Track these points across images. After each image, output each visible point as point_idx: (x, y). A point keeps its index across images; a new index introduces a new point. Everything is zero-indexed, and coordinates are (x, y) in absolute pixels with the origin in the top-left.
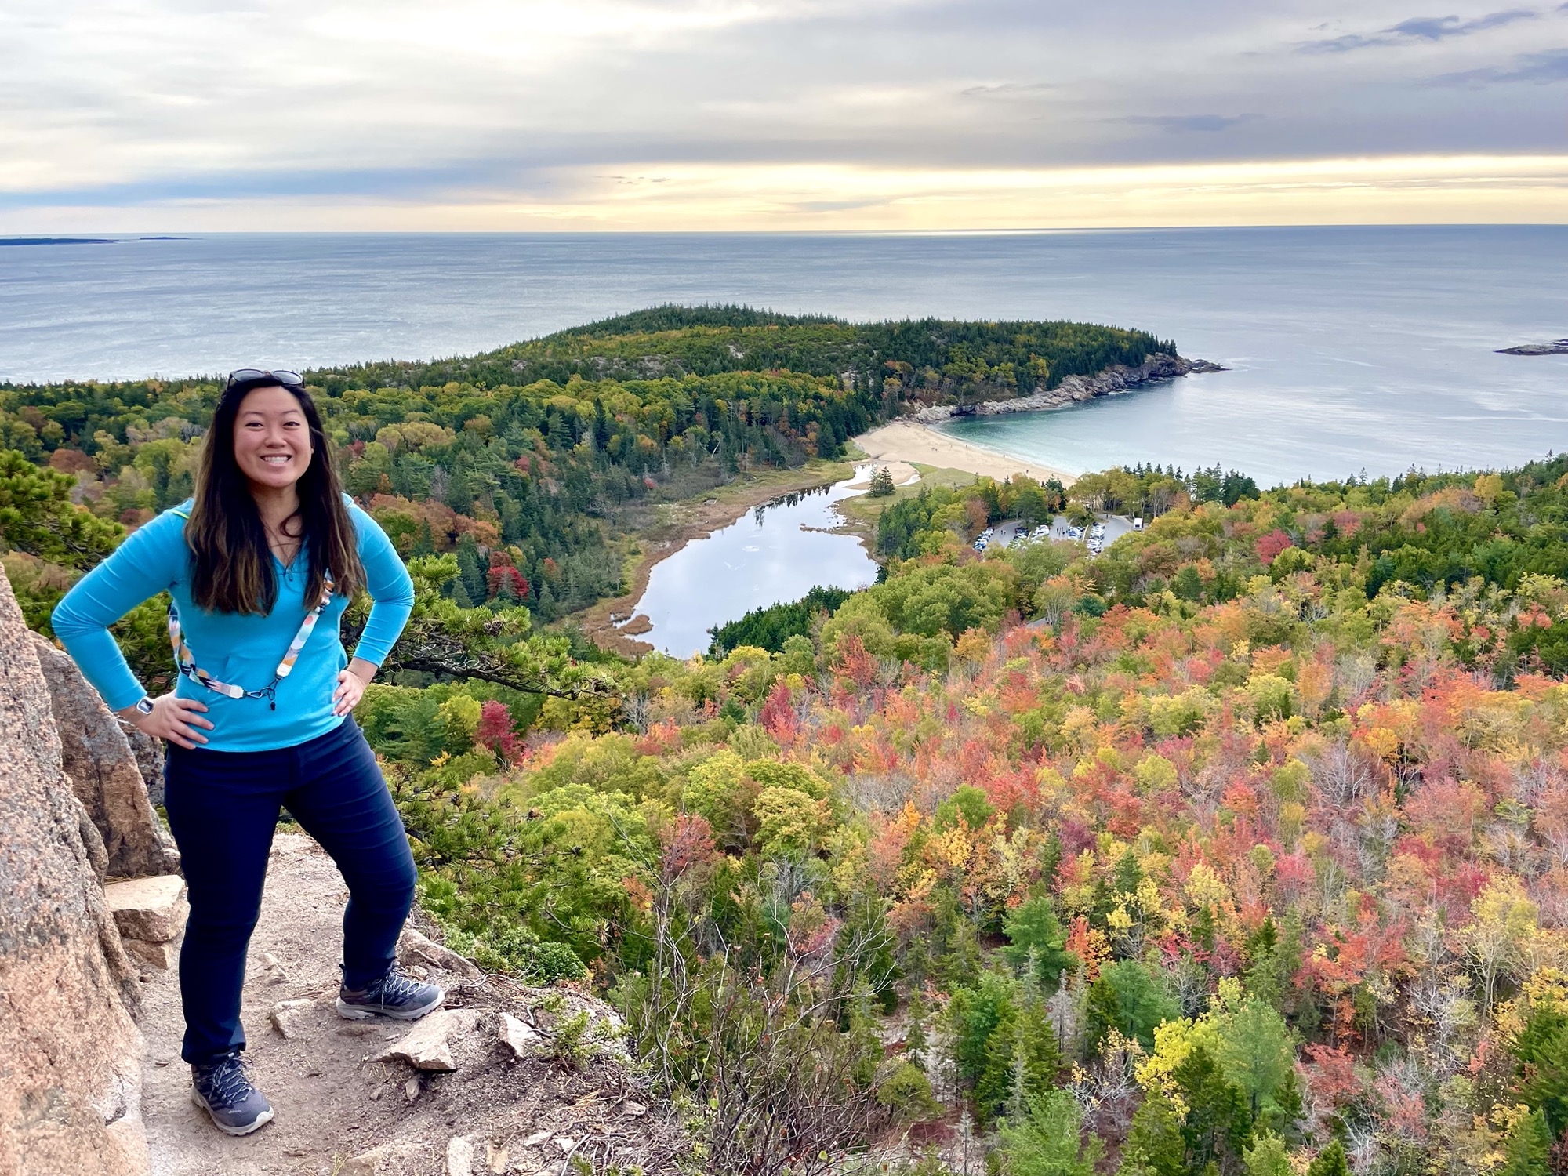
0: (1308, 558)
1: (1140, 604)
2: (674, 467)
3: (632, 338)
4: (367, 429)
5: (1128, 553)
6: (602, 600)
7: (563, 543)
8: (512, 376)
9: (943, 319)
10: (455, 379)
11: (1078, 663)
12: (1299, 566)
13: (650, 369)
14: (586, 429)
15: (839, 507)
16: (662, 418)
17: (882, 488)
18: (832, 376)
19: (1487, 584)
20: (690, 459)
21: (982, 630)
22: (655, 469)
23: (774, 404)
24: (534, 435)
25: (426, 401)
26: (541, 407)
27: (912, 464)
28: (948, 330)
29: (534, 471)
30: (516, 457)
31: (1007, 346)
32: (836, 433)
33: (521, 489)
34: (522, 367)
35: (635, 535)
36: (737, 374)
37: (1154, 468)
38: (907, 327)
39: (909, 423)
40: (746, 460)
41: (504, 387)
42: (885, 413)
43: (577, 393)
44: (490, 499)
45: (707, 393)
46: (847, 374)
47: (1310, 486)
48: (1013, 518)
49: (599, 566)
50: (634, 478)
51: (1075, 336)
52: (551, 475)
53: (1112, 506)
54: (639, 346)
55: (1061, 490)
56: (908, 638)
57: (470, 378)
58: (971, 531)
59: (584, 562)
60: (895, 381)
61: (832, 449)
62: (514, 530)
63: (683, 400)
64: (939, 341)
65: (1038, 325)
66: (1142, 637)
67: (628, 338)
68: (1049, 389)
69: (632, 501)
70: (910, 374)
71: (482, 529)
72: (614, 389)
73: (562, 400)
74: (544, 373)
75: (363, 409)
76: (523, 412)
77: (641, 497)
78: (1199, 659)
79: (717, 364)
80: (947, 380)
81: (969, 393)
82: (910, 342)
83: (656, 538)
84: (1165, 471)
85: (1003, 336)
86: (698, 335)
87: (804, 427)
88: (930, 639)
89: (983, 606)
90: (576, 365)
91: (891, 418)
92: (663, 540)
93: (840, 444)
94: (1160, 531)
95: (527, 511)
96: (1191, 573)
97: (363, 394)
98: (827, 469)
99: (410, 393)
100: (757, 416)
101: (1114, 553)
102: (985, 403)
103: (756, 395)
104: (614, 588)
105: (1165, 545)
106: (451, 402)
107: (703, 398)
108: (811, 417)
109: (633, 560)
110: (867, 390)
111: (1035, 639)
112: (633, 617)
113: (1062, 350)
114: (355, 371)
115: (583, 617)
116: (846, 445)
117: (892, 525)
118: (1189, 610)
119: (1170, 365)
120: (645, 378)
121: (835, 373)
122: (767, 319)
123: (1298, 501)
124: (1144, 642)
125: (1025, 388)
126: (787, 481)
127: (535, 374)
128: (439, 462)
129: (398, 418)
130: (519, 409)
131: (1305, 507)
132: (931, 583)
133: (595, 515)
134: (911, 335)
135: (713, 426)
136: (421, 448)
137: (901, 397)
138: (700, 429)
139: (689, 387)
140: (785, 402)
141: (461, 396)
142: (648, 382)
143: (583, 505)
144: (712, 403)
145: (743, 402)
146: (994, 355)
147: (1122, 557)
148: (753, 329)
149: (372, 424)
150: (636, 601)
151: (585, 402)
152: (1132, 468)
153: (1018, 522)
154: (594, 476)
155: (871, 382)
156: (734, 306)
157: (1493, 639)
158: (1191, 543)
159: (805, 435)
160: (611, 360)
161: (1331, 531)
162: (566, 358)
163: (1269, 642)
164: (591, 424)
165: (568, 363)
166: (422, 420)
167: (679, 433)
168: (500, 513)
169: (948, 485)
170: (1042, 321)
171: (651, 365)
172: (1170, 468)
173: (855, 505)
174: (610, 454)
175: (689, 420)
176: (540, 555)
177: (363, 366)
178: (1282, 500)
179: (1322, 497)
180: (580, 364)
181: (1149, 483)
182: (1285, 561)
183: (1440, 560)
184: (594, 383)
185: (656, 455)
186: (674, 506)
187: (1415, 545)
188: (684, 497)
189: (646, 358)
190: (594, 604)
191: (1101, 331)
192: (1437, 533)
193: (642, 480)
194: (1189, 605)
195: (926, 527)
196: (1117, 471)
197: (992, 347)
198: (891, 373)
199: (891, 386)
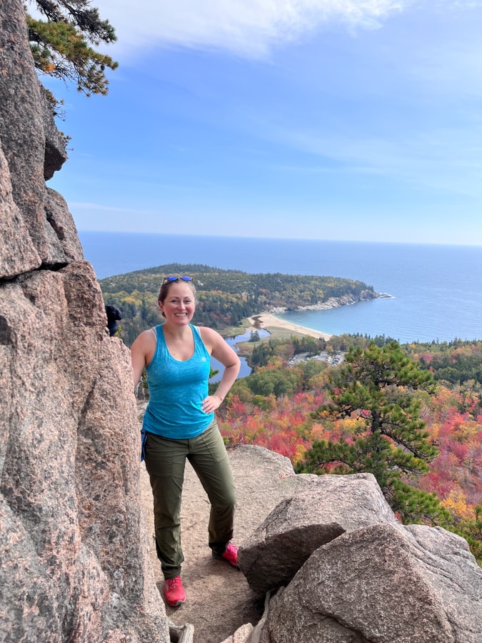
3: (159, 276)
8: (110, 289)
14: (138, 311)
15: (238, 345)
17: (255, 338)
21: (286, 395)
23: (214, 304)
26: (120, 301)
28: (285, 278)
31: (307, 285)
32: (238, 316)
34: (114, 286)
36: (200, 291)
37: (360, 334)
38: (268, 276)
39: (268, 313)
41: (107, 294)
42: (259, 309)
43: (136, 297)
46: (243, 294)
48: (305, 352)
51: (334, 282)
53: (343, 348)
55: (324, 341)
56: (258, 396)
58: (288, 356)
60: (263, 297)
61: (236, 322)
64: (281, 282)
65: (320, 277)
67: (157, 275)
68: (324, 302)
70: (269, 294)
72: (151, 296)
73: (129, 299)
74: (123, 288)
80: (284, 297)
81: (292, 303)
82: (269, 282)
84: (364, 336)
85: (306, 281)
87: (226, 314)
88: (266, 397)
89: (288, 385)
90: (136, 286)
91: (261, 310)
98: (234, 330)
100: (208, 308)
102: (298, 307)
103: (207, 300)
108: (228, 310)
110: (251, 300)
111: (306, 398)
113: (329, 287)
116: (242, 321)
117: (257, 353)
119: (371, 295)
121: (239, 293)
122: (214, 270)
123: (412, 349)
125: (314, 301)
127: (120, 288)
131: (415, 351)
132: (268, 376)
134: (270, 279)
137: (265, 303)
140: (219, 303)
145: (201, 303)
146: (302, 288)
148: (208, 274)
151: (138, 301)
152: (352, 334)
153: (306, 354)
155: (253, 297)
156: (201, 265)
159: (226, 317)
160: (150, 285)
161: (422, 361)
162: (132, 283)
164: (140, 309)
165: (133, 285)
169: (280, 338)
170: (322, 276)
173: (243, 344)
174: (147, 321)
178: (407, 349)
181: (358, 340)
183: (459, 373)
184: (142, 293)
187: (452, 367)
191: (345, 281)
192: (459, 363)
195: (270, 354)
196: (346, 335)
197: (302, 286)
198: (262, 294)
199: (261, 298)
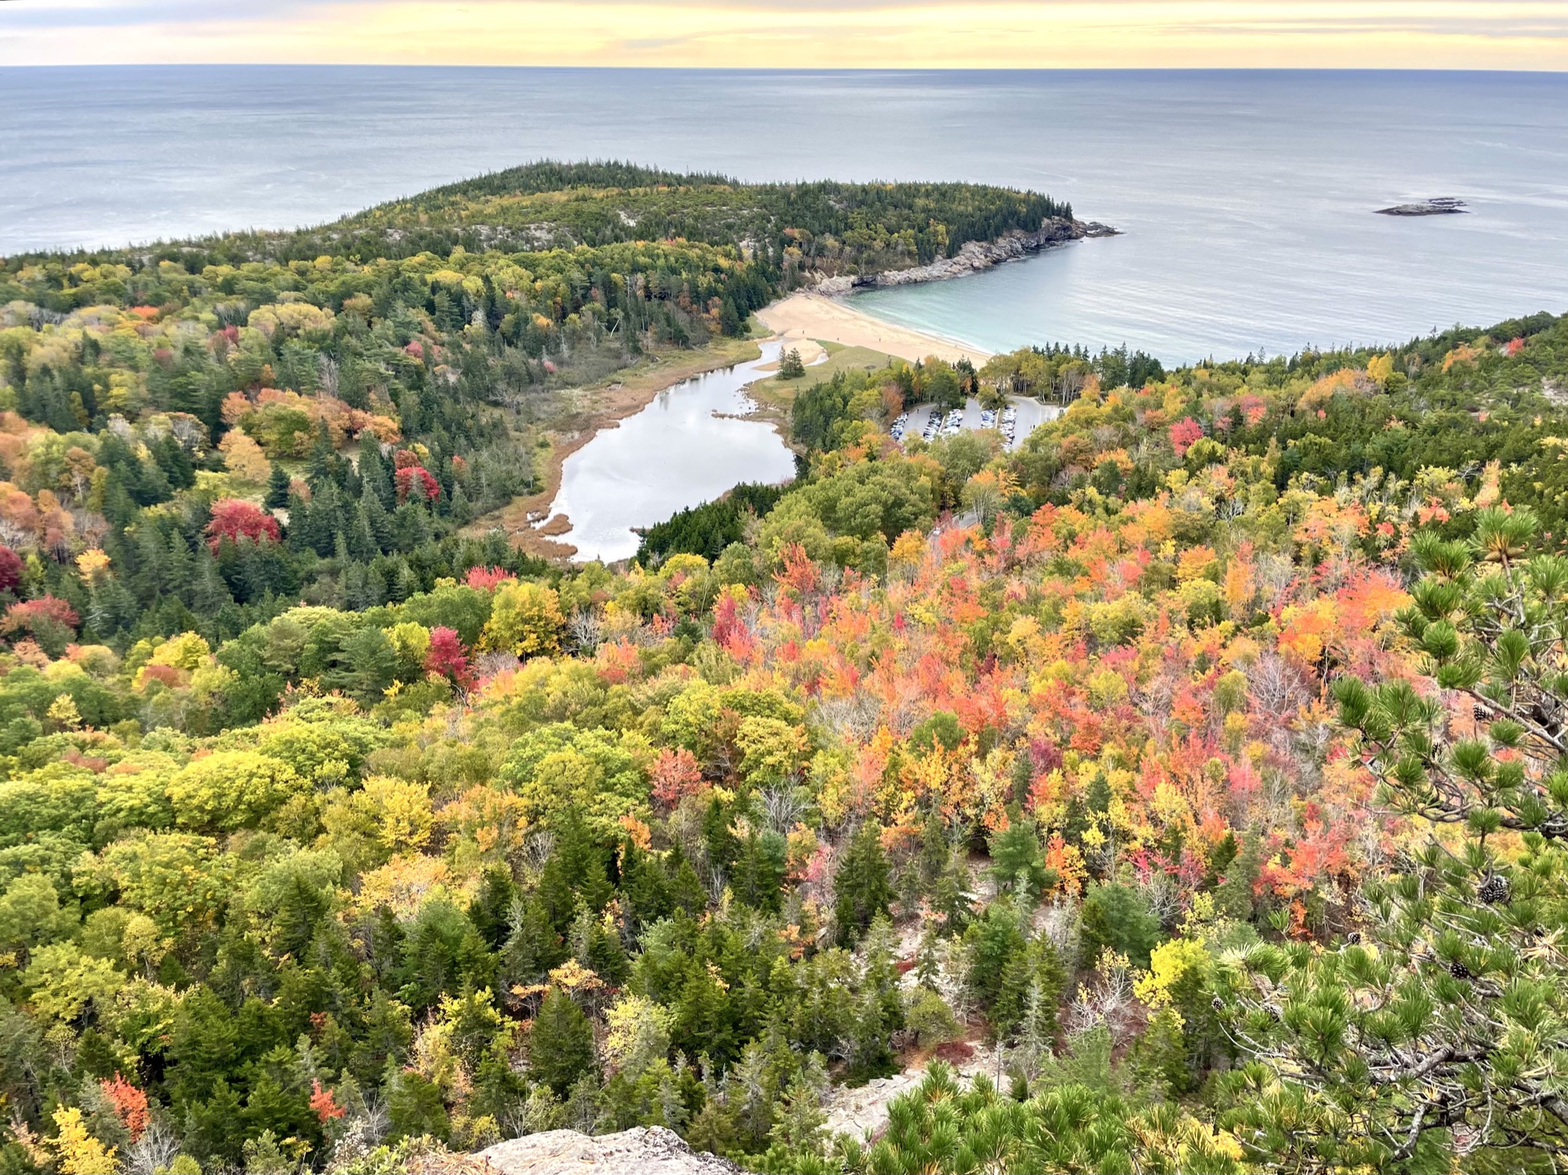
0: (1220, 449)
1: (1064, 501)
2: (572, 348)
3: (512, 200)
4: (237, 311)
5: (1046, 444)
6: (516, 499)
7: (467, 437)
8: (388, 247)
9: (840, 182)
10: (325, 252)
11: (1012, 565)
12: (1213, 459)
13: (538, 239)
14: (476, 308)
15: (749, 390)
16: (555, 294)
17: (792, 370)
18: (729, 247)
19: (1386, 476)
20: (589, 339)
21: (917, 533)
22: (554, 352)
23: (673, 278)
24: (420, 315)
25: (297, 277)
26: (424, 283)
27: (820, 342)
28: (846, 194)
29: (428, 360)
30: (405, 342)
31: (906, 211)
32: (738, 307)
33: (416, 378)
34: (397, 237)
35: (542, 425)
36: (632, 244)
37: (1062, 349)
38: (804, 190)
39: (811, 295)
40: (648, 340)
41: (382, 261)
42: (786, 286)
43: (462, 267)
44: (383, 389)
45: (602, 266)
46: (743, 244)
47: (1212, 367)
48: (926, 402)
49: (508, 462)
50: (533, 362)
51: (973, 199)
52: (446, 362)
53: (1021, 387)
54: (522, 211)
55: (972, 372)
56: (844, 540)
57: (343, 251)
58: (887, 417)
59: (493, 456)
60: (795, 250)
61: (736, 327)
62: (414, 424)
63: (576, 275)
64: (837, 207)
65: (936, 187)
66: (1072, 536)
67: (506, 201)
68: (949, 257)
69: (532, 387)
70: (810, 242)
71: (381, 425)
72: (501, 262)
73: (446, 275)
74: (422, 244)
75: (228, 287)
76: (407, 290)
77: (542, 383)
78: (1130, 560)
79: (608, 232)
80: (848, 249)
81: (870, 262)
82: (808, 208)
83: (563, 427)
84: (1072, 351)
85: (902, 198)
86: (584, 199)
87: (706, 304)
88: (866, 544)
89: (913, 505)
90: (457, 235)
91: (792, 289)
92: (571, 430)
93: (742, 320)
94: (1076, 420)
95: (427, 403)
96: (1112, 466)
97: (225, 270)
98: (732, 348)
99: (277, 268)
100: (656, 291)
101: (1034, 445)
102: (886, 273)
103: (654, 268)
104: (527, 485)
105: (1082, 437)
106: (325, 278)
107: (597, 271)
108: (712, 292)
109: (543, 453)
110: (766, 259)
111: (968, 541)
112: (551, 517)
113: (961, 215)
114: (211, 243)
115: (499, 517)
116: (749, 321)
117: (808, 412)
118: (1111, 506)
119: (1065, 229)
120: (533, 249)
121: (732, 242)
122: (654, 178)
123: (1204, 384)
124: (1075, 543)
125: (925, 256)
126: (692, 361)
127: (415, 245)
128: (321, 349)
129: (270, 299)
130: (402, 288)
131: (1210, 390)
132: (862, 482)
133: (496, 404)
134: (810, 200)
135: (611, 303)
136: (300, 332)
137: (802, 267)
138: (597, 305)
139: (581, 259)
140: (684, 275)
141: (335, 271)
142: (537, 254)
143: (483, 394)
144: (608, 276)
145: (640, 278)
146: (894, 221)
147: (1040, 449)
148: (641, 190)
149: (242, 305)
150: (552, 498)
151: (471, 277)
152: (1041, 347)
153: (933, 406)
154: (490, 362)
155: (770, 250)
156: (616, 163)
157: (1398, 535)
158: (1106, 433)
159: (707, 311)
160: (494, 229)
161: (1237, 419)
162: (444, 225)
163: (1194, 541)
164: (482, 301)
165: (448, 234)
166: (297, 300)
167: (576, 309)
168: (397, 405)
169: (858, 366)
170: (939, 182)
171: (538, 234)
172: (1078, 348)
173: (765, 388)
174: (503, 334)
175: (584, 296)
176: (446, 452)
177: (221, 236)
178: (1187, 383)
179: (1225, 380)
180: (461, 234)
181: (1058, 365)
182: (1198, 451)
183: (1343, 452)
184: (478, 255)
185: (552, 335)
186: (577, 392)
187: (1318, 432)
188: (587, 382)
189: (532, 226)
190: (508, 503)
191: (999, 194)
192: (1336, 419)
193: (541, 364)
194: (1113, 501)
195: (843, 414)
196: (1026, 351)
197: (891, 213)
198: (790, 241)
199: (791, 255)
